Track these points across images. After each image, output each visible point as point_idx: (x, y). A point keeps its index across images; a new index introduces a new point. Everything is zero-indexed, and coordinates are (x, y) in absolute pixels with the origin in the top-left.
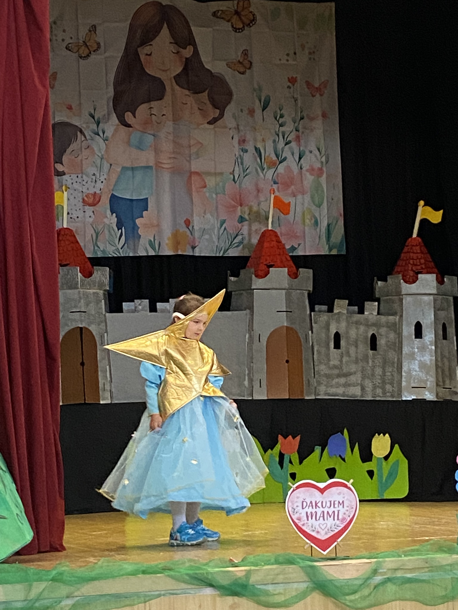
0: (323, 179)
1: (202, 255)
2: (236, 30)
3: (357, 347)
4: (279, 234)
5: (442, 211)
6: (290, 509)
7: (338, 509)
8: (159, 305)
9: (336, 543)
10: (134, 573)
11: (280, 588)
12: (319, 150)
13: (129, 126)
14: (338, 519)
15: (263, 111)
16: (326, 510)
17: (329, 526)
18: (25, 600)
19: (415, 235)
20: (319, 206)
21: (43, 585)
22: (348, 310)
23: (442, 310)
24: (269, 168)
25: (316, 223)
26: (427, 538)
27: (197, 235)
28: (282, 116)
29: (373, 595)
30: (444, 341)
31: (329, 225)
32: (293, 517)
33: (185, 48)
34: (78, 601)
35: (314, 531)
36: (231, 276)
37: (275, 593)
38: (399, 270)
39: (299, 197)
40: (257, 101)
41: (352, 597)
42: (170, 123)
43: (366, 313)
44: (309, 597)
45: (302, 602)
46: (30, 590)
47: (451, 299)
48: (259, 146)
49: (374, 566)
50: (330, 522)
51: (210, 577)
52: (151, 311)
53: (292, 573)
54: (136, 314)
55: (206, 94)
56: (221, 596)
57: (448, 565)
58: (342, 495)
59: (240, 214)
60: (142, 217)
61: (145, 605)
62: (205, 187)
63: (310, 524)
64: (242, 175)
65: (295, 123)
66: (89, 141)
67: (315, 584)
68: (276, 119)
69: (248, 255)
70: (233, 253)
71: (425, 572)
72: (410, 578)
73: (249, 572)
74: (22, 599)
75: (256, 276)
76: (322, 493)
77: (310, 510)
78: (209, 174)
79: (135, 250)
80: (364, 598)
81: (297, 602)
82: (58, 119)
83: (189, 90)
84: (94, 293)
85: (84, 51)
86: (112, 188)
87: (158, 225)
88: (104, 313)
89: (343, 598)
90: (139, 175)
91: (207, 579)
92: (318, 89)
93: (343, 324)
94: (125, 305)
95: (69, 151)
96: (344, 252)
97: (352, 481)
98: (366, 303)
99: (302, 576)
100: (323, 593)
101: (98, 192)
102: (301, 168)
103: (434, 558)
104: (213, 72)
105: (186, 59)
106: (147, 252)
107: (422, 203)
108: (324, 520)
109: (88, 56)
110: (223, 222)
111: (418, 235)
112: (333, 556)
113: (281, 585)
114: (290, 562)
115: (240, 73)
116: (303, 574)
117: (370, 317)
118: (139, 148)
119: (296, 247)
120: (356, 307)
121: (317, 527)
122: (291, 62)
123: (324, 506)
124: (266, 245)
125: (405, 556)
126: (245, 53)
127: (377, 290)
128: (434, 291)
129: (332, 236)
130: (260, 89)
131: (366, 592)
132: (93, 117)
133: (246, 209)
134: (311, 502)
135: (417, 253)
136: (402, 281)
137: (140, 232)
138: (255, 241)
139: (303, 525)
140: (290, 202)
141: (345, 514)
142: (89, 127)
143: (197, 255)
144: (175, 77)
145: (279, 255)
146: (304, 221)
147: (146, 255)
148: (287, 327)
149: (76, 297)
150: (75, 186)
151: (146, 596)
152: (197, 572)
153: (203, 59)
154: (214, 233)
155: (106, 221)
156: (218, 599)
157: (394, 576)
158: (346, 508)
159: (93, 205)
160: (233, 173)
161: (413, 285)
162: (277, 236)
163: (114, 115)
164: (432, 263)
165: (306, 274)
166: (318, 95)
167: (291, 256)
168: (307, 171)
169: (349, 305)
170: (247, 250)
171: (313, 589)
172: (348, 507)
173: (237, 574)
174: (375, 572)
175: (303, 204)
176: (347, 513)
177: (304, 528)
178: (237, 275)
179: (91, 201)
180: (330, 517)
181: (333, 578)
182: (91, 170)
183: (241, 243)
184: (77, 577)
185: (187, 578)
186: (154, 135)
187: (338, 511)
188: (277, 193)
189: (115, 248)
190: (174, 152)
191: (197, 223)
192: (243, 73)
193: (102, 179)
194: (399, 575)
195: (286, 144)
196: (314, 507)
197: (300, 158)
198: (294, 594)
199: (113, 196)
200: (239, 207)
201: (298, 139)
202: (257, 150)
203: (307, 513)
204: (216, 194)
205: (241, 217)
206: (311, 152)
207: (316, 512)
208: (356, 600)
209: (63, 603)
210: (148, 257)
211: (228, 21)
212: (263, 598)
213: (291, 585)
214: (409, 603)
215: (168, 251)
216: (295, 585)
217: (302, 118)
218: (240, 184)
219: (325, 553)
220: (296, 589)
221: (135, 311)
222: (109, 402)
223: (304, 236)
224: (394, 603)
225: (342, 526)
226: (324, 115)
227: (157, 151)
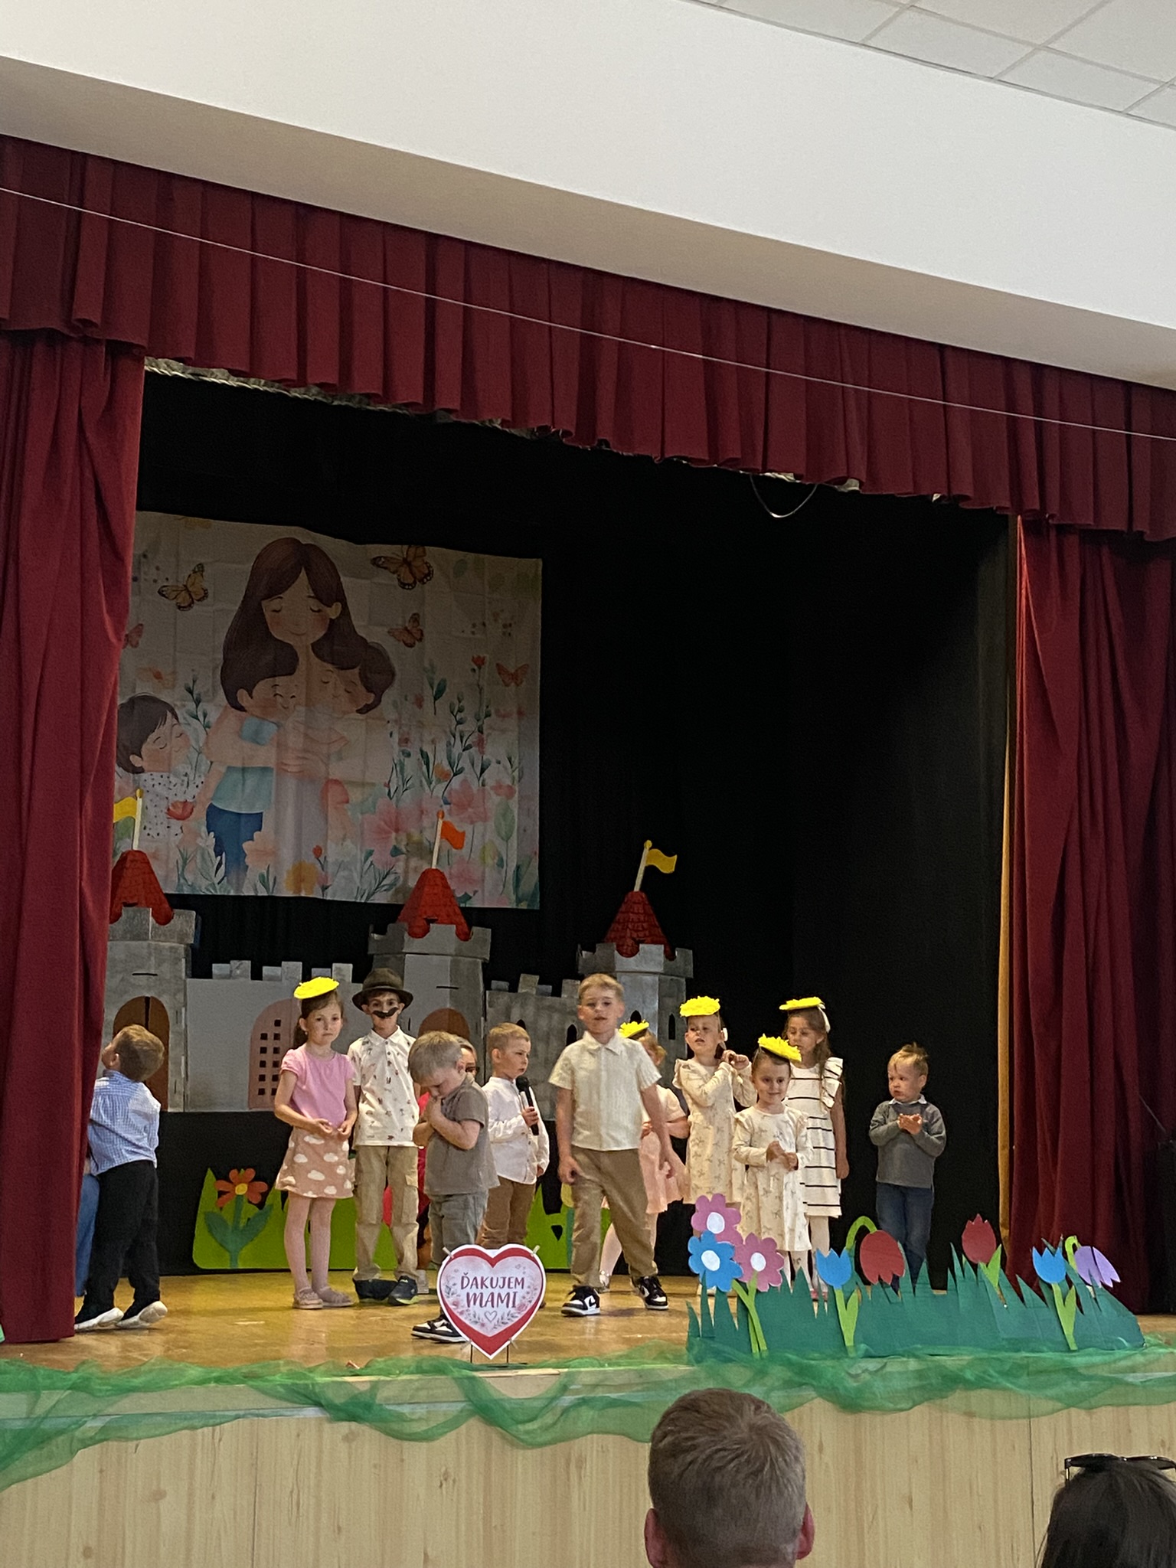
0: (514, 804)
1: (336, 899)
2: (403, 585)
3: (547, 1043)
4: (447, 875)
5: (676, 857)
6: (443, 1288)
7: (514, 1290)
8: (265, 968)
9: (508, 1343)
10: (203, 1382)
11: (421, 1411)
12: (510, 760)
13: (241, 709)
14: (514, 1306)
15: (435, 699)
16: (496, 1292)
17: (499, 1316)
18: (28, 1418)
19: (637, 888)
20: (507, 839)
21: (57, 1396)
22: (537, 989)
23: (671, 996)
24: (439, 781)
25: (501, 864)
26: (639, 1336)
27: (330, 869)
28: (460, 710)
29: (559, 1425)
30: (672, 1041)
31: (518, 867)
32: (449, 1301)
33: (330, 606)
34: (109, 1422)
35: (476, 1322)
36: (374, 932)
37: (413, 1417)
38: (612, 936)
39: (479, 826)
40: (429, 687)
41: (530, 1426)
42: (302, 709)
43: (564, 996)
44: (463, 1427)
45: (453, 1433)
46: (36, 1402)
47: (683, 980)
48: (427, 749)
49: (564, 1380)
50: (502, 1309)
51: (317, 1390)
52: (253, 978)
53: (441, 1387)
54: (231, 981)
55: (356, 671)
56: (331, 1421)
57: (671, 1381)
58: (521, 1268)
59: (394, 843)
60: (252, 839)
61: (214, 1431)
62: (347, 802)
63: (472, 1312)
64: (401, 789)
65: (478, 720)
66: (183, 728)
67: (475, 1405)
68: (452, 713)
69: (400, 903)
70: (381, 898)
71: (638, 1391)
72: (615, 1399)
73: (375, 1385)
74: (24, 1416)
75: (410, 935)
76: (493, 1266)
77: (473, 1291)
78: (353, 783)
79: (239, 887)
80: (546, 1429)
81: (446, 1433)
82: (140, 691)
83: (333, 664)
84: (171, 948)
85: (183, 598)
86: (210, 795)
87: (274, 853)
88: (184, 975)
89: (514, 1428)
90: (251, 780)
91: (315, 1393)
92: (514, 677)
93: (530, 1010)
94: (216, 968)
95: (152, 737)
96: (537, 907)
97: (537, 1248)
98: (564, 981)
99: (456, 1391)
100: (484, 1418)
101: (190, 800)
102: (483, 785)
103: (653, 1369)
104: (369, 640)
105: (331, 619)
106: (256, 890)
107: (649, 844)
108: (493, 1306)
109: (190, 606)
110: (370, 853)
111: (642, 888)
112: (503, 1361)
113: (425, 1406)
114: (439, 1369)
115: (406, 645)
116: (456, 1389)
117: (568, 1002)
118: (256, 739)
119: (471, 895)
120: (550, 987)
121: (482, 1316)
122: (478, 636)
123: (494, 1285)
124: (426, 889)
125: (610, 1365)
126: (415, 618)
127: (581, 962)
128: (660, 969)
129: (522, 883)
130: (434, 673)
131: (549, 1419)
132: (191, 692)
133: (403, 837)
134: (475, 1278)
135: (638, 913)
136: (616, 952)
137: (246, 860)
138: (412, 883)
139: (462, 1313)
140: (464, 833)
141: (524, 1298)
142: (184, 707)
143: (329, 898)
144: (313, 645)
145: (445, 906)
146: (483, 859)
147: (252, 894)
148: (450, 1010)
149: (145, 951)
150: (158, 788)
151: (214, 1417)
152: (298, 1382)
153: (354, 623)
154: (356, 869)
155: (200, 842)
156: (327, 1426)
157: (592, 1395)
158: (526, 1289)
159: (184, 819)
160: (388, 785)
161: (632, 959)
162: (443, 877)
163: (222, 691)
164: (660, 930)
165: (482, 935)
166: (513, 684)
167: (463, 909)
168: (492, 788)
169: (540, 983)
170: (400, 895)
171: (472, 1414)
172: (529, 1287)
173: (358, 1386)
174: (564, 1389)
175: (483, 836)
176: (528, 1297)
177: (462, 1318)
178: (382, 931)
179: (179, 811)
180: (502, 1302)
181: (502, 1397)
182: (182, 768)
183: (391, 885)
184: (112, 1386)
185: (282, 1390)
186: (278, 725)
187: (515, 1293)
188: (448, 818)
189: (208, 882)
190: (306, 751)
191: (332, 853)
192: (411, 646)
193: (198, 782)
194: (600, 1395)
195: (464, 750)
196: (479, 1286)
197: (482, 771)
198: (442, 1419)
199: (211, 806)
200: (394, 835)
201: (481, 743)
202: (424, 755)
203: (468, 1294)
204: (362, 813)
205: (395, 848)
206: (499, 762)
207: (482, 1294)
208: (533, 1431)
209: (88, 1425)
210: (256, 898)
211: (394, 573)
212: (395, 1426)
213: (438, 1405)
214: (611, 1437)
215: (286, 891)
216: (445, 1405)
217: (488, 715)
218: (398, 801)
219: (491, 1357)
220: (445, 1414)
221: (230, 976)
222: (181, 1110)
223: (483, 881)
224: (589, 1436)
225: (520, 1316)
226: (520, 713)
227: (281, 746)
